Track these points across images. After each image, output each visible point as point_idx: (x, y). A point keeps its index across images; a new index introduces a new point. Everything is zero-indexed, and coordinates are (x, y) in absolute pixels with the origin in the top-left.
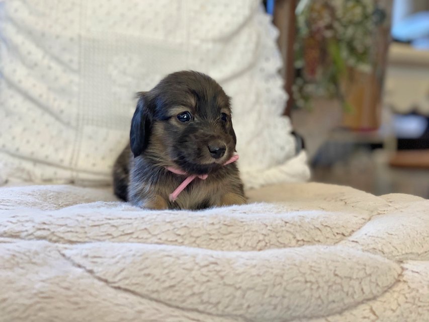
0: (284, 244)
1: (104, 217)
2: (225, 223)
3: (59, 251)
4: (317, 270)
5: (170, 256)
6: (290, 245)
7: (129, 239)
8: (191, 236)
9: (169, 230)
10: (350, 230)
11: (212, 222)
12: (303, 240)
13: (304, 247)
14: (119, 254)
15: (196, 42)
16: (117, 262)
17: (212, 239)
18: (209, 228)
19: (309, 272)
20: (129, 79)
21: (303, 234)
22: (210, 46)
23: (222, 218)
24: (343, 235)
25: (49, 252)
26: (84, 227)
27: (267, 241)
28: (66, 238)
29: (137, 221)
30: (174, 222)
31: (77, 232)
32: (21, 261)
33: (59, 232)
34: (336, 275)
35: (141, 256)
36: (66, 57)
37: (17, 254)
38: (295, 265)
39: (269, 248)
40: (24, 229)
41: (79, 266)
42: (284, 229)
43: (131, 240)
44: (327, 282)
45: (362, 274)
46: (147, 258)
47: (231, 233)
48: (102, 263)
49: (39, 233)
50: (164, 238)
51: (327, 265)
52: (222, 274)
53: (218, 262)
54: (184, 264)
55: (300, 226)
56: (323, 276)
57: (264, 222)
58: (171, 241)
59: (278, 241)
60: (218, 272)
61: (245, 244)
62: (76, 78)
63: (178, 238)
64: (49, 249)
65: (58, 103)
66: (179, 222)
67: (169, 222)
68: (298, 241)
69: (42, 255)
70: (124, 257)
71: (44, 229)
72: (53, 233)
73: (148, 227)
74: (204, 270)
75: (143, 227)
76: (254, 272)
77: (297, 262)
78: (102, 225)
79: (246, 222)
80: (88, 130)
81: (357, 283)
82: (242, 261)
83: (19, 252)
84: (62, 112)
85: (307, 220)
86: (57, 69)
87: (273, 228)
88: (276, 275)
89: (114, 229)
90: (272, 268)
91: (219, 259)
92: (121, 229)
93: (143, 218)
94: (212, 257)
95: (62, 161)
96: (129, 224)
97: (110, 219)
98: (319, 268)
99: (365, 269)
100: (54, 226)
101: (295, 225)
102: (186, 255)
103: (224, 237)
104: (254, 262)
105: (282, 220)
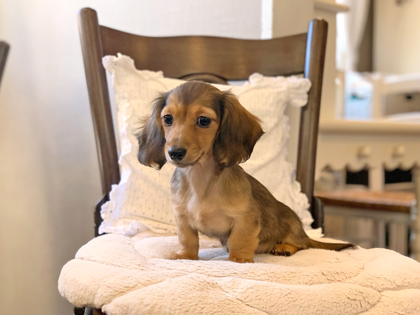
0: (322, 282)
8: (276, 277)
9: (265, 274)
16: (245, 291)
17: (286, 279)
27: (313, 281)
39: (315, 284)
53: (292, 292)
56: (342, 300)
58: (267, 279)
66: (269, 270)
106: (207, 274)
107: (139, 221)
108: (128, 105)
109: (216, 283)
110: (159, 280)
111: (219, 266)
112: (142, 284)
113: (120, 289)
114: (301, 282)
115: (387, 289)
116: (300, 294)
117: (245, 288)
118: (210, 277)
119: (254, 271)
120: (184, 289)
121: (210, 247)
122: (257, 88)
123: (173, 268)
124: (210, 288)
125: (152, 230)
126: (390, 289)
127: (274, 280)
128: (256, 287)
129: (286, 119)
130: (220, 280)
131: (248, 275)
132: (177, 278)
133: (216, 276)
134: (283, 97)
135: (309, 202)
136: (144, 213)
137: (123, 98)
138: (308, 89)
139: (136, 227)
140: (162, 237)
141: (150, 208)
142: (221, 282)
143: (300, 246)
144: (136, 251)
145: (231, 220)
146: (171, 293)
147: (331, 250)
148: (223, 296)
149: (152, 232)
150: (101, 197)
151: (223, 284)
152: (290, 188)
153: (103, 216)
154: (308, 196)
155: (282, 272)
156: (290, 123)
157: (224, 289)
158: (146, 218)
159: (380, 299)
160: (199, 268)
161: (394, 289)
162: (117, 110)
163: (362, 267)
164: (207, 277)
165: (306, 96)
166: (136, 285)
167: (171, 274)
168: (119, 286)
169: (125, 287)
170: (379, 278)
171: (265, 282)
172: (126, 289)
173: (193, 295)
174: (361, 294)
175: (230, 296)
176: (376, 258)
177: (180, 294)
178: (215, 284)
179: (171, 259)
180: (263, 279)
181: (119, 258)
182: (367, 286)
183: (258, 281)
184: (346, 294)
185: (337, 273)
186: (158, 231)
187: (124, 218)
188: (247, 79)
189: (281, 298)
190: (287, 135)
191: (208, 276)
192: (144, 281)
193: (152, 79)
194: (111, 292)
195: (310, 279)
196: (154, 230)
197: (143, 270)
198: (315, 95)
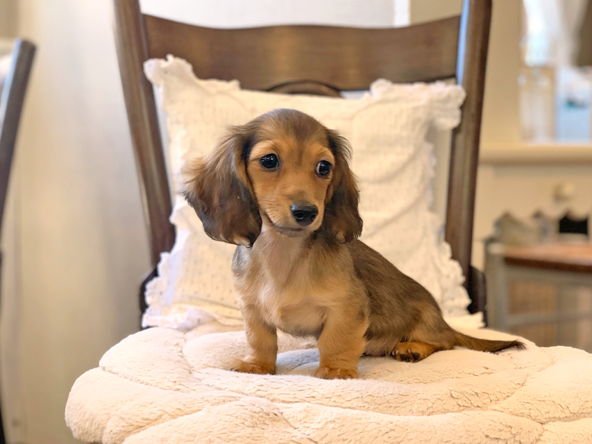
106: (271, 398)
107: (199, 308)
108: (183, 132)
109: (282, 413)
110: (195, 409)
111: (290, 384)
112: (170, 415)
113: (137, 422)
114: (415, 411)
115: (554, 419)
116: (409, 430)
117: (324, 422)
118: (274, 403)
119: (342, 394)
120: (227, 424)
121: (303, 348)
122: (383, 102)
123: (223, 387)
124: (267, 422)
125: (220, 321)
126: (560, 419)
127: (372, 408)
128: (340, 421)
129: (428, 147)
130: (289, 408)
131: (333, 400)
132: (220, 406)
133: (283, 402)
134: (422, 115)
135: (464, 274)
136: (209, 296)
137: (178, 122)
138: (460, 101)
139: (196, 316)
140: (230, 333)
141: (217, 288)
142: (290, 411)
143: (437, 344)
144: (182, 357)
145: (323, 310)
146: (207, 430)
147: (484, 351)
148: (287, 435)
149: (220, 323)
150: (149, 271)
151: (292, 416)
152: (435, 252)
153: (148, 300)
154: (461, 265)
155: (385, 394)
156: (435, 153)
157: (292, 424)
158: (212, 303)
159: (541, 435)
160: (262, 388)
161: (566, 419)
162: (170, 141)
163: (521, 383)
164: (269, 402)
165: (457, 113)
166: (161, 416)
167: (215, 399)
168: (135, 417)
169: (144, 419)
170: (544, 401)
171: (357, 412)
172: (146, 422)
173: (239, 434)
174: (509, 429)
175: (298, 435)
176: (553, 363)
177: (220, 432)
178: (278, 414)
179: (231, 370)
180: (354, 406)
181: (149, 371)
182: (522, 415)
183: (346, 410)
184: (483, 430)
185: (477, 393)
186: (228, 322)
187: (181, 302)
188: (366, 88)
189: (377, 437)
190: (431, 173)
191: (272, 401)
192: (172, 410)
193: (221, 93)
194: (124, 427)
195: (430, 405)
196: (222, 321)
197: (178, 390)
198: (473, 109)
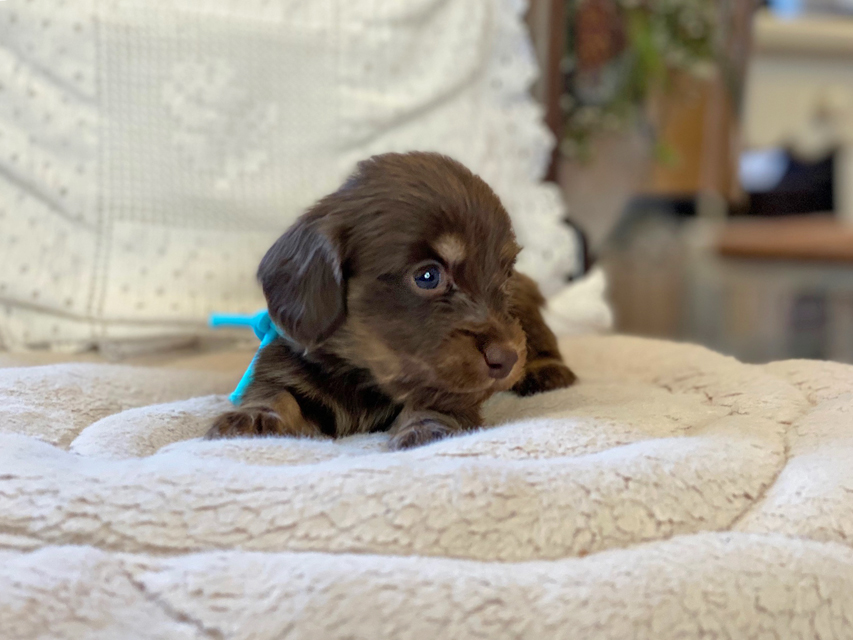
0: (632, 533)
1: (222, 485)
2: (499, 491)
3: (129, 576)
4: (720, 600)
5: (393, 588)
6: (645, 535)
7: (287, 541)
8: (428, 529)
9: (374, 516)
10: (757, 484)
11: (467, 490)
12: (671, 522)
13: (676, 538)
14: (273, 588)
15: (356, 27)
16: (274, 609)
17: (473, 533)
18: (464, 505)
19: (703, 608)
20: (211, 115)
21: (667, 505)
22: (386, 34)
23: (488, 478)
24: (747, 496)
25: (107, 580)
26: (180, 513)
27: (596, 531)
28: (141, 539)
29: (301, 496)
30: (384, 493)
31: (164, 525)
32: (51, 617)
33: (123, 523)
34: (761, 609)
35: (326, 590)
36: (67, 69)
37: (40, 597)
38: (671, 592)
39: (603, 548)
40: (36, 513)
41: (183, 618)
42: (625, 495)
43: (293, 543)
44: (745, 628)
45: (812, 600)
46: (341, 597)
47: (513, 514)
48: (239, 612)
49: (73, 525)
50: (367, 537)
51: (738, 587)
52: (518, 628)
53: (504, 597)
54: (428, 606)
55: (656, 485)
56: (734, 616)
57: (580, 481)
58: (385, 544)
59: (618, 529)
60: (507, 624)
61: (548, 540)
62: (89, 115)
63: (398, 534)
64: (104, 573)
65: (56, 174)
66: (396, 494)
67: (374, 496)
68: (659, 524)
69: (95, 595)
70: (287, 595)
71: (85, 515)
72: (107, 525)
73: (327, 508)
74: (475, 621)
75: (317, 509)
76: (587, 617)
77: (674, 584)
78: (223, 505)
79: (540, 483)
80: (123, 230)
81: (806, 622)
82: (554, 591)
83: (42, 591)
84: (64, 192)
85: (667, 469)
86: (48, 96)
87: (603, 495)
88: (636, 623)
89: (249, 516)
90: (624, 606)
91: (503, 590)
92: (267, 515)
93: (312, 487)
94: (486, 584)
95: (69, 303)
96: (284, 503)
97: (238, 492)
98: (723, 594)
99: (817, 588)
100: (108, 508)
101: (646, 484)
102: (427, 583)
103: (500, 526)
104: (583, 592)
105: (618, 475)
